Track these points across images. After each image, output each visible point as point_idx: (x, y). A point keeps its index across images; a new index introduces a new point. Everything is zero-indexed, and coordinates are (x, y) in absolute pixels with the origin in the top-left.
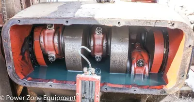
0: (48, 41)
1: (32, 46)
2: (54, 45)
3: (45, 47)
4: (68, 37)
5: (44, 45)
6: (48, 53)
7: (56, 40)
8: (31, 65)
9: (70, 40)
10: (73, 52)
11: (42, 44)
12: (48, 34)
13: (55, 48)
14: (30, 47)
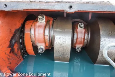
0: (38, 33)
1: (22, 38)
2: (44, 37)
3: (35, 39)
4: (58, 30)
5: (35, 37)
6: (38, 45)
7: (47, 33)
8: (21, 56)
9: (60, 33)
10: (63, 45)
11: (33, 37)
12: (39, 26)
13: (45, 41)
14: (21, 38)
